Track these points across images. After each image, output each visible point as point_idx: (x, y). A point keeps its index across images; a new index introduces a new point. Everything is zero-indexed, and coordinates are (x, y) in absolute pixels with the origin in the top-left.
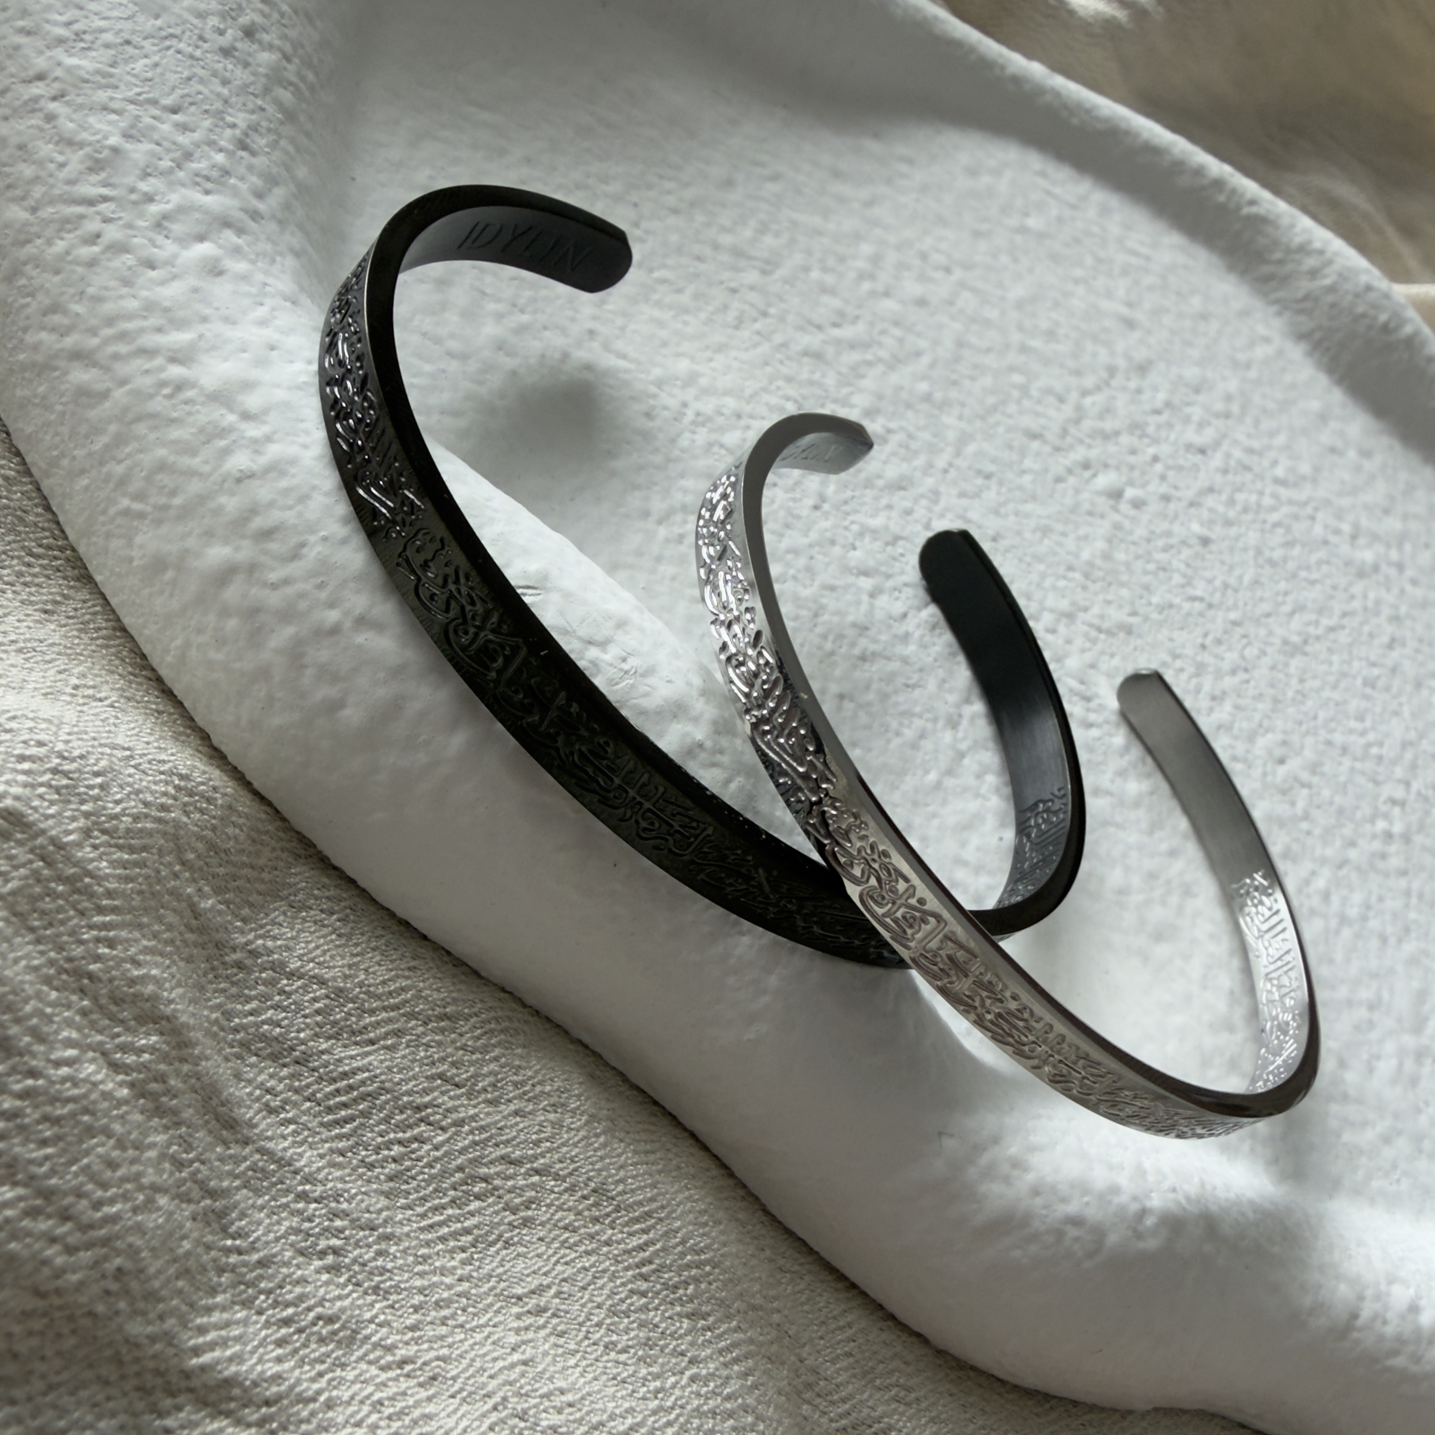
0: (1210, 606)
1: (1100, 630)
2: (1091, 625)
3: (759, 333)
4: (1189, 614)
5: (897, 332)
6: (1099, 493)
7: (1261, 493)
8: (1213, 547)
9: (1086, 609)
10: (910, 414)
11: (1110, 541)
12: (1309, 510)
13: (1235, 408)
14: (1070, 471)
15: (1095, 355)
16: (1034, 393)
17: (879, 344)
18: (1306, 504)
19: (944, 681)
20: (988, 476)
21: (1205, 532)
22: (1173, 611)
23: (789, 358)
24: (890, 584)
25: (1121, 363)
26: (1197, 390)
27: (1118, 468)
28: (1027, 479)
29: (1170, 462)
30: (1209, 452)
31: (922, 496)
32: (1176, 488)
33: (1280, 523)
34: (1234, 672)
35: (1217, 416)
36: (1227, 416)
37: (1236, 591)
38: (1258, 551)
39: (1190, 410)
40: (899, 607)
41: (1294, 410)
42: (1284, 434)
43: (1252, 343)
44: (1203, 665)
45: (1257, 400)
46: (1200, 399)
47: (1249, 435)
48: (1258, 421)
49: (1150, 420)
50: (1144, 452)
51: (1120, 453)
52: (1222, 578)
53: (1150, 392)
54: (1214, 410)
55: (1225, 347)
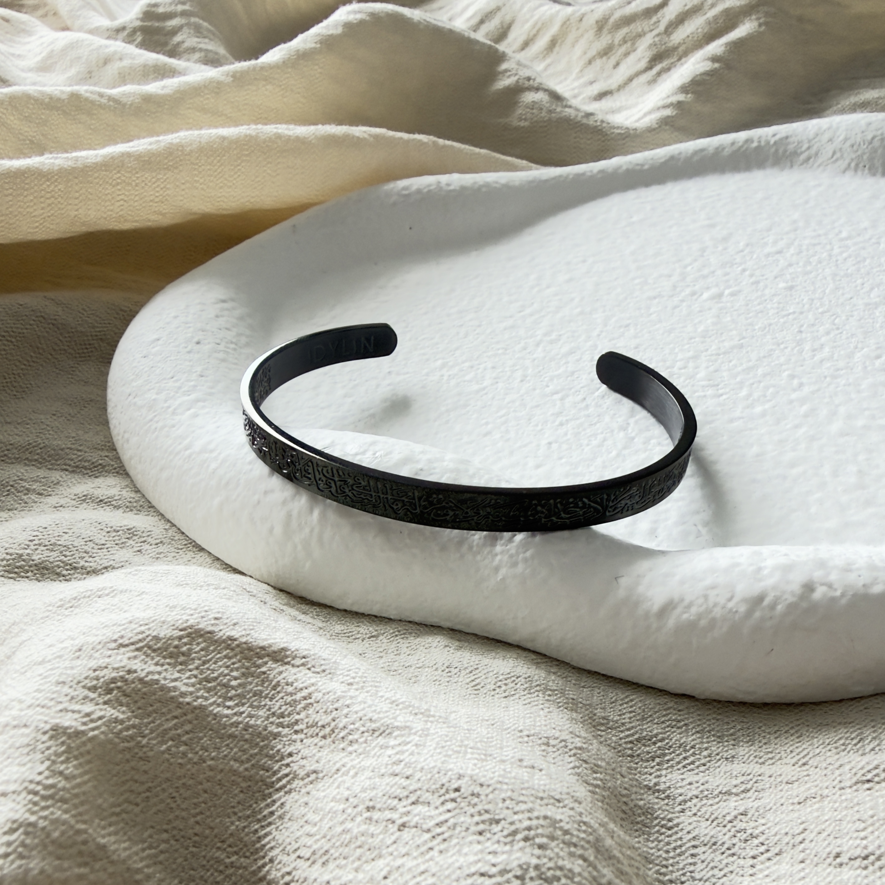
0: (802, 313)
1: (718, 355)
2: (712, 355)
4: (785, 323)
6: (706, 301)
7: (832, 249)
8: (798, 288)
9: (707, 350)
10: (572, 324)
11: (718, 317)
13: (801, 224)
15: (690, 249)
16: (651, 281)
19: (615, 414)
20: (627, 326)
21: (790, 284)
22: (773, 326)
24: (573, 390)
25: (709, 243)
26: (769, 230)
27: (717, 285)
28: (654, 315)
29: (756, 267)
30: (785, 250)
32: (763, 275)
33: (850, 256)
34: (828, 333)
35: (787, 233)
36: (795, 230)
37: (822, 299)
38: (835, 275)
39: (765, 240)
40: (580, 397)
41: (850, 204)
42: (844, 218)
43: (807, 191)
44: (802, 339)
45: (817, 213)
46: (772, 232)
47: (814, 231)
48: (820, 222)
49: (737, 256)
50: (734, 271)
51: (717, 279)
52: (808, 298)
53: (733, 247)
54: (784, 232)
55: (787, 203)
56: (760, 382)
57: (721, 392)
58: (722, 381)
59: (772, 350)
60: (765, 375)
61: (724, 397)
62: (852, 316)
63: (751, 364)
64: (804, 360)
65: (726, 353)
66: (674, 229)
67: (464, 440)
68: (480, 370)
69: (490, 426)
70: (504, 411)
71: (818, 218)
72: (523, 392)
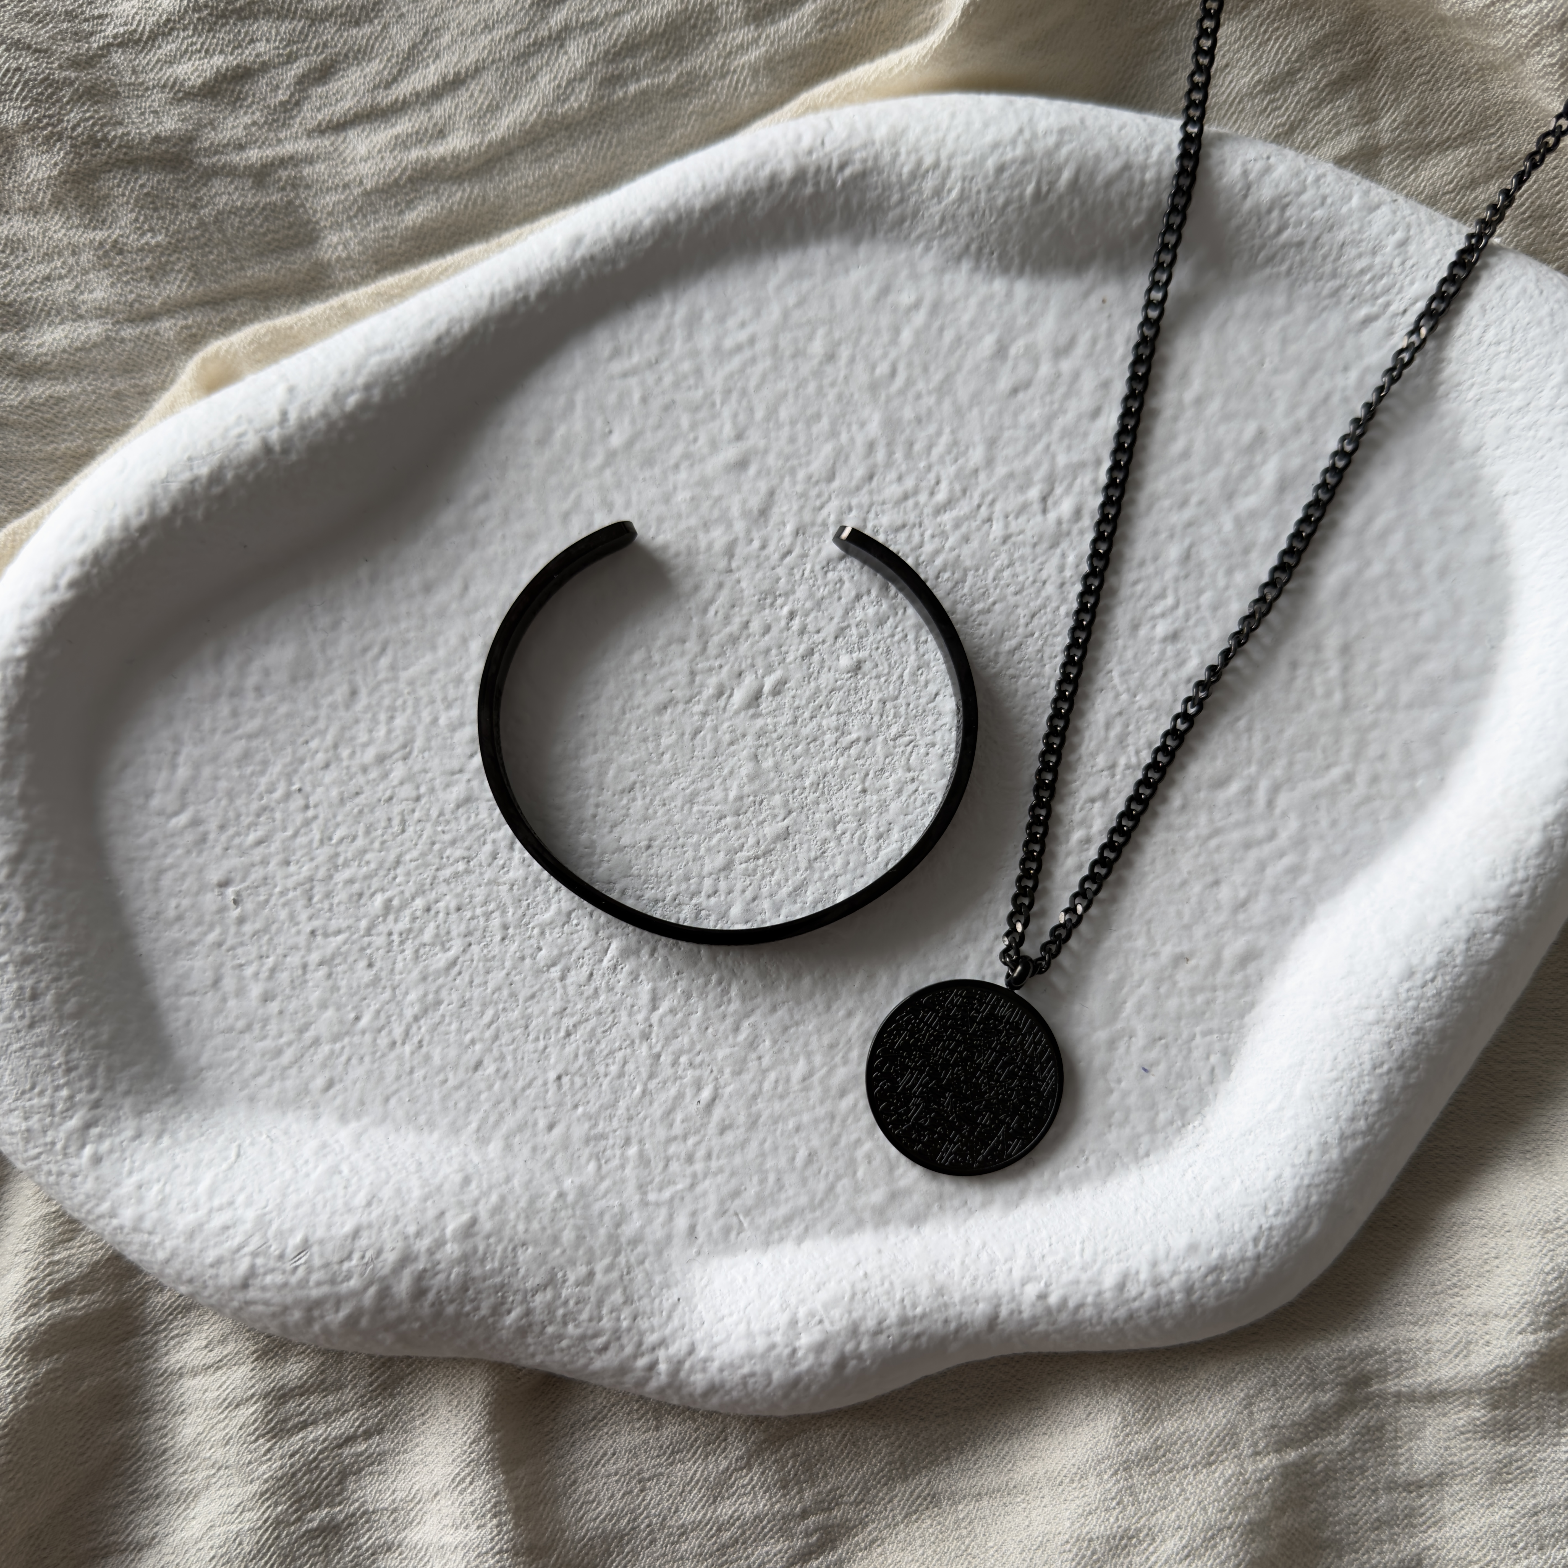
0: (868, 740)
1: (757, 858)
2: (748, 860)
3: (420, 821)
4: (844, 767)
6: (737, 712)
8: (867, 666)
9: (741, 848)
11: (755, 757)
12: (984, 512)
14: (705, 714)
15: (710, 546)
18: (979, 506)
20: (631, 789)
21: (856, 656)
22: (829, 777)
24: (574, 956)
25: (739, 526)
26: (831, 477)
27: (753, 665)
28: (667, 757)
29: (808, 605)
32: (819, 630)
34: (899, 792)
35: (858, 488)
36: (871, 477)
37: (896, 698)
39: (825, 512)
40: (585, 971)
41: (959, 378)
42: (947, 430)
43: (896, 331)
44: (864, 812)
45: (908, 413)
46: (836, 484)
47: (900, 479)
48: (911, 445)
49: (781, 571)
50: (778, 619)
51: (752, 645)
52: (879, 696)
53: (776, 536)
54: (854, 483)
55: (861, 376)
59: (825, 841)
62: (933, 745)
63: (799, 877)
64: (865, 863)
65: (767, 853)
66: (683, 475)
67: (451, 1083)
68: (441, 915)
69: (478, 1047)
70: (490, 1013)
71: (908, 432)
72: (508, 964)
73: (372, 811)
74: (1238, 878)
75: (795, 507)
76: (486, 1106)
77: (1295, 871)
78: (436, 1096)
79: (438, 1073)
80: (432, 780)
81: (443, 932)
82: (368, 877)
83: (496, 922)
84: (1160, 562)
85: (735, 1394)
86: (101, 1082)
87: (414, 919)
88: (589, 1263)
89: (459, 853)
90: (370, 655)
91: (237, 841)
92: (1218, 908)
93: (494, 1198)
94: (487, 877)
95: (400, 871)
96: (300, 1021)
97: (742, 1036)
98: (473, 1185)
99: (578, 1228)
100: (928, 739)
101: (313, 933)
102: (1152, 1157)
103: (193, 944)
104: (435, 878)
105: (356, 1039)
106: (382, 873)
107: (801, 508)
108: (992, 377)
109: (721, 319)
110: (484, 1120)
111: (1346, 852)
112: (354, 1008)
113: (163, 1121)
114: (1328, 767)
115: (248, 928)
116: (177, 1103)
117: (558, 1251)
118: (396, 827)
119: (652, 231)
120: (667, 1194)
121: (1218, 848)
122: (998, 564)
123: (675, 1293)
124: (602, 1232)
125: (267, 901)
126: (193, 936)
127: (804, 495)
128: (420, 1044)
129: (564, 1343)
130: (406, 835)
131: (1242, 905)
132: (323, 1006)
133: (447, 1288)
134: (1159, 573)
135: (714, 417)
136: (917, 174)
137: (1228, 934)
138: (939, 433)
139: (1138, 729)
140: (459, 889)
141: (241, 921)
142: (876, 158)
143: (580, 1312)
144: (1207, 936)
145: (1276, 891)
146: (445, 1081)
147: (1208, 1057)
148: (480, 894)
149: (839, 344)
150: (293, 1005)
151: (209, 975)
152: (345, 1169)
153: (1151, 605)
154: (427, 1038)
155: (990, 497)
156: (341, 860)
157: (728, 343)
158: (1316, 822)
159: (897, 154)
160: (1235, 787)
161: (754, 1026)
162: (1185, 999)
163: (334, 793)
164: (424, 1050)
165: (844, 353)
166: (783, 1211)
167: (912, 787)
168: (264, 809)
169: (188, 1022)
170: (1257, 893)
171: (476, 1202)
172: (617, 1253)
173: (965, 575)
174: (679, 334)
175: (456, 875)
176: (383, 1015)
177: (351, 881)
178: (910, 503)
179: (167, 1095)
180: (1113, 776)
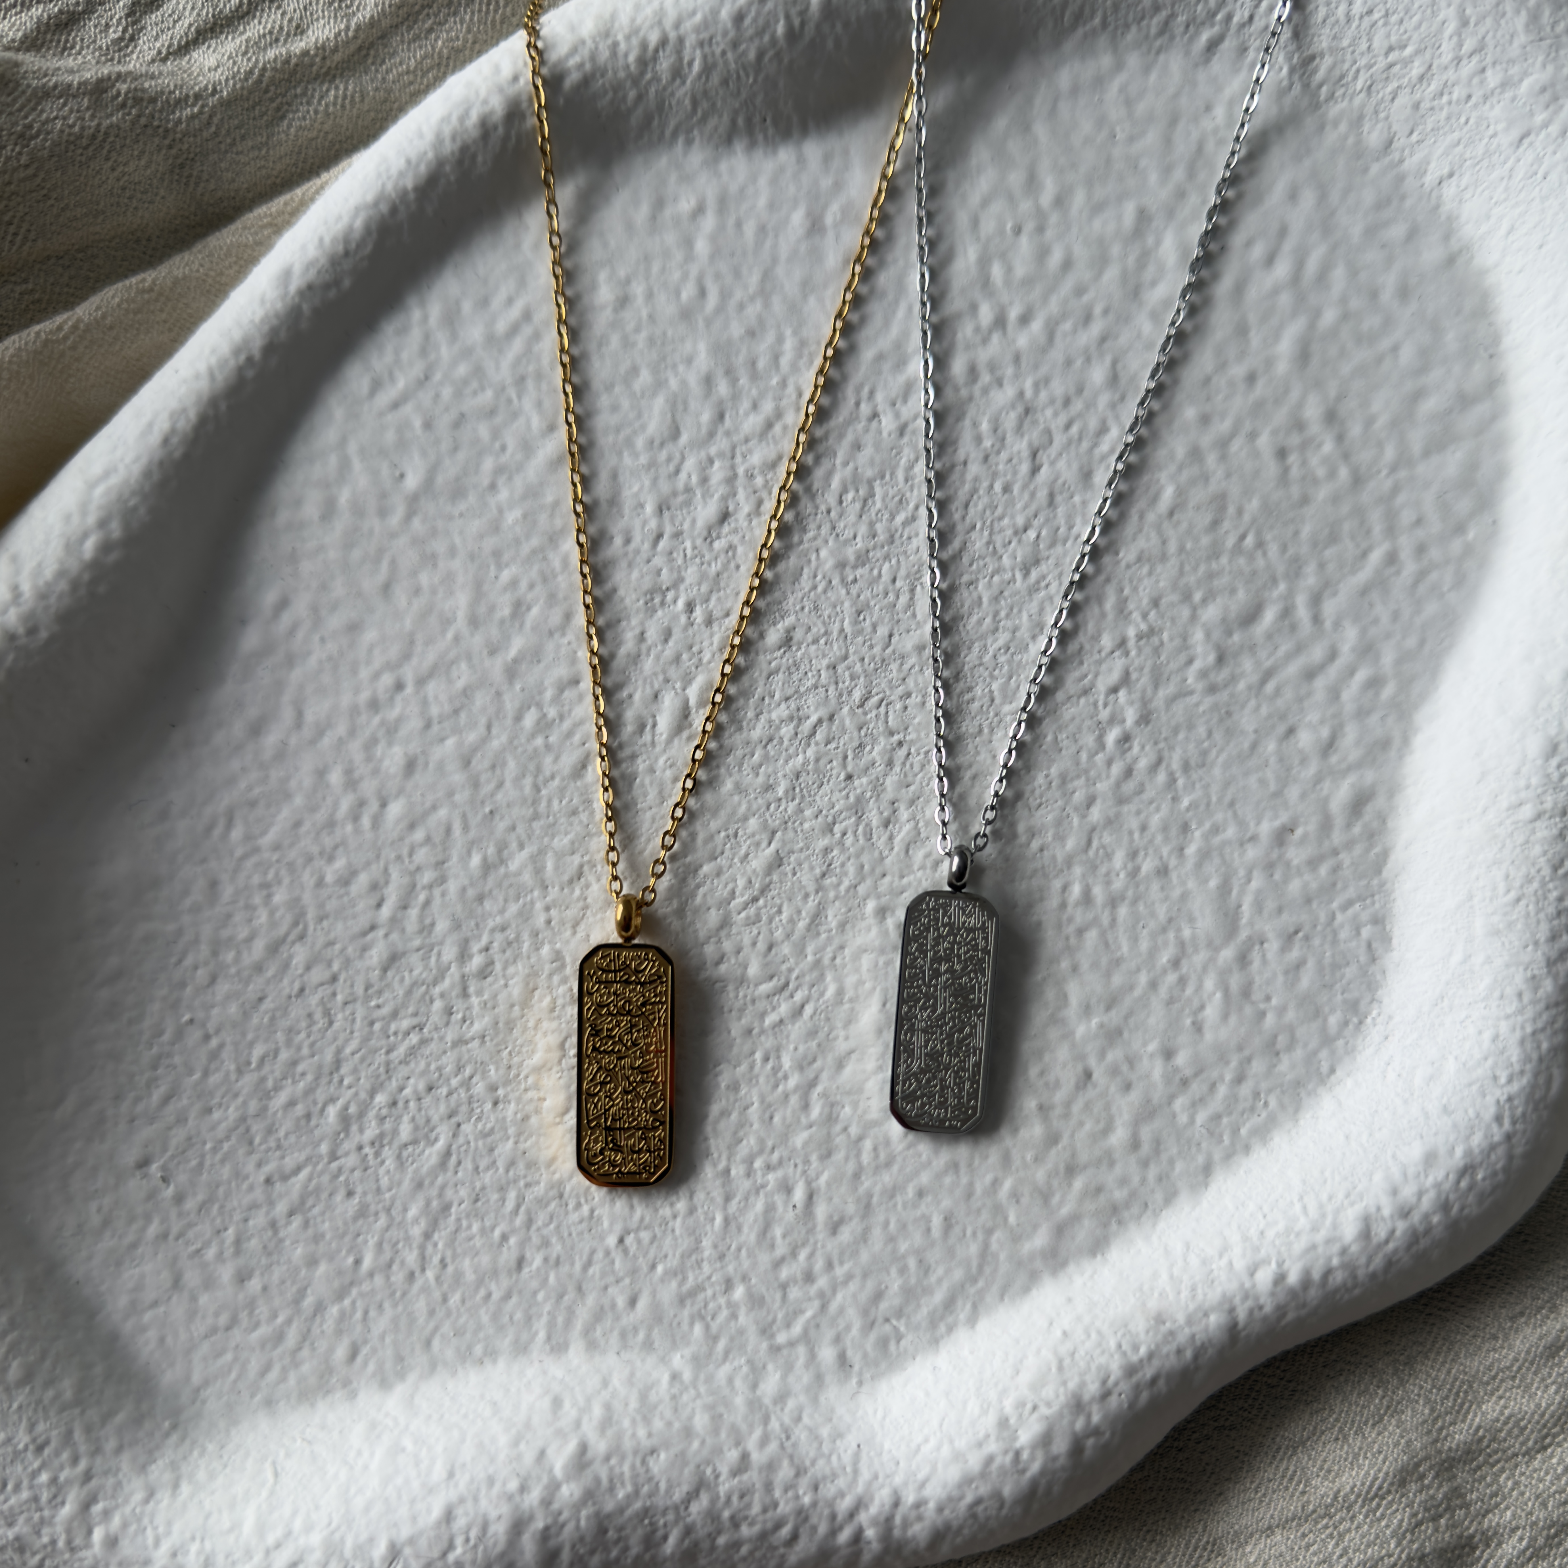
0: (831, 718)
1: (755, 900)
2: (746, 906)
3: (346, 1003)
4: (816, 758)
5: (419, 835)
6: (669, 741)
9: (733, 895)
10: (488, 905)
12: (865, 409)
13: (723, 388)
16: (552, 713)
17: (418, 869)
20: (580, 875)
22: (803, 777)
23: (380, 993)
26: (675, 433)
27: (667, 681)
29: (704, 588)
30: (731, 508)
31: (550, 975)
32: (727, 615)
33: (844, 491)
35: (711, 434)
36: (721, 417)
37: (846, 657)
38: (841, 565)
39: (683, 476)
41: (780, 271)
42: (788, 332)
43: (688, 243)
44: (859, 800)
45: (736, 330)
46: (684, 439)
47: (755, 406)
48: (753, 363)
49: (658, 561)
50: (675, 617)
51: (658, 658)
52: (825, 662)
53: (637, 523)
54: (704, 430)
55: (667, 308)
56: (842, 947)
57: (798, 997)
58: (790, 970)
59: (827, 850)
60: (842, 926)
61: (808, 1010)
62: (908, 695)
63: (812, 903)
64: (882, 859)
65: (764, 890)
66: (503, 494)
67: (496, 1296)
68: (412, 1104)
69: (512, 1241)
70: (512, 1195)
71: (744, 351)
72: (511, 1131)
73: (285, 1012)
74: (1313, 717)
75: (647, 483)
76: (547, 1307)
77: (1374, 683)
78: (485, 1318)
79: (477, 1289)
80: (343, 950)
81: (421, 1121)
82: (309, 1091)
83: (479, 1088)
84: (1086, 393)
85: (966, 1531)
86: (83, 1448)
87: (382, 1120)
88: (738, 1444)
89: (405, 1024)
90: (217, 832)
91: (140, 1108)
92: (1304, 761)
93: (597, 1411)
94: (449, 1038)
95: (344, 1070)
96: (291, 1291)
97: (816, 1111)
98: (567, 1405)
99: (710, 1408)
100: (900, 690)
101: (268, 1181)
102: (1339, 1073)
103: (134, 1246)
104: (388, 1063)
105: (366, 1287)
106: (324, 1081)
107: (655, 481)
108: (816, 255)
109: (484, 302)
110: (551, 1325)
111: (1422, 643)
112: (349, 1252)
113: (174, 1466)
114: (1365, 554)
115: (190, 1204)
116: (183, 1439)
117: (696, 1444)
118: (321, 1023)
119: (368, 230)
120: (797, 1329)
121: (1278, 692)
122: (903, 462)
123: (850, 1441)
124: (739, 1401)
125: (201, 1165)
126: (130, 1238)
127: (652, 464)
128: (443, 1264)
129: (744, 1550)
130: (336, 1025)
131: (1329, 747)
132: (312, 1262)
133: (582, 1539)
134: (1090, 405)
135: (515, 415)
136: (646, 60)
137: (1327, 785)
138: (780, 339)
139: (1135, 589)
140: (422, 1064)
141: (179, 1199)
142: (593, 57)
143: (749, 1506)
144: (1303, 796)
145: (1362, 713)
146: (489, 1295)
147: (1358, 933)
148: (449, 1061)
149: (628, 281)
150: (277, 1274)
151: (166, 1277)
152: (408, 1443)
153: (1095, 445)
154: (449, 1253)
155: (866, 390)
156: (270, 1084)
157: (501, 327)
158: (1376, 621)
159: (615, 45)
160: (1269, 616)
161: (825, 1095)
162: (1307, 877)
163: (233, 1009)
164: (450, 1269)
165: (638, 289)
166: (939, 1297)
167: (902, 752)
168: (160, 1057)
169: (162, 1340)
170: (1341, 726)
171: (578, 1424)
172: (766, 1420)
173: (871, 488)
174: (441, 337)
175: (412, 1052)
176: (386, 1247)
177: (291, 1104)
178: (777, 428)
179: (167, 1435)
180: (1127, 654)
